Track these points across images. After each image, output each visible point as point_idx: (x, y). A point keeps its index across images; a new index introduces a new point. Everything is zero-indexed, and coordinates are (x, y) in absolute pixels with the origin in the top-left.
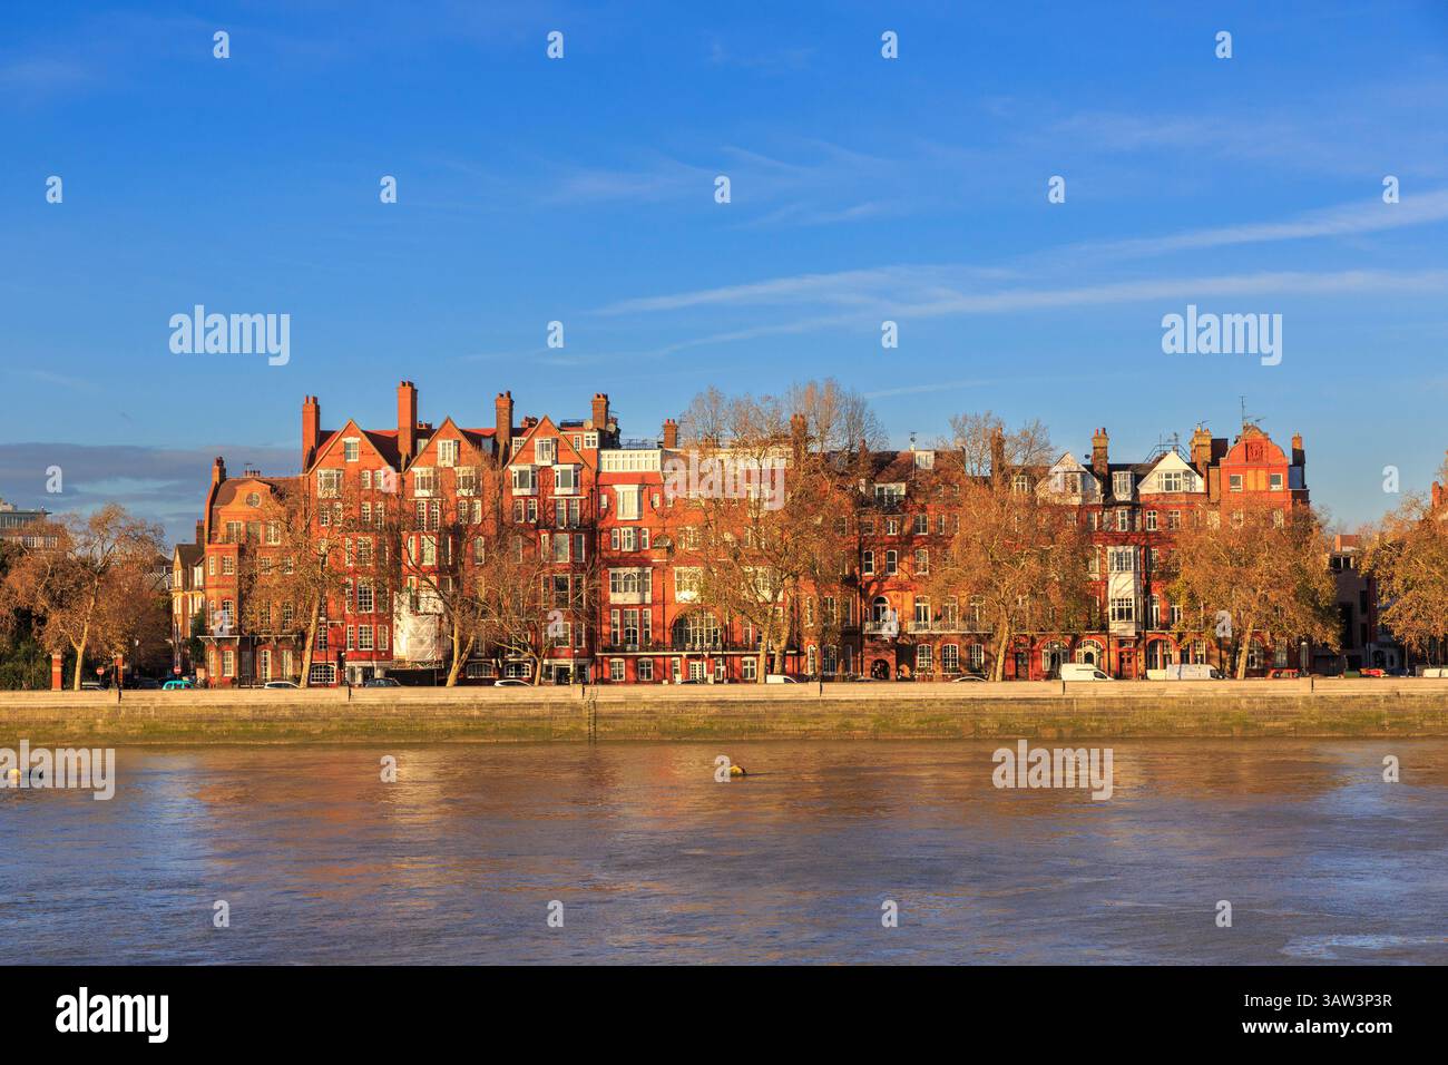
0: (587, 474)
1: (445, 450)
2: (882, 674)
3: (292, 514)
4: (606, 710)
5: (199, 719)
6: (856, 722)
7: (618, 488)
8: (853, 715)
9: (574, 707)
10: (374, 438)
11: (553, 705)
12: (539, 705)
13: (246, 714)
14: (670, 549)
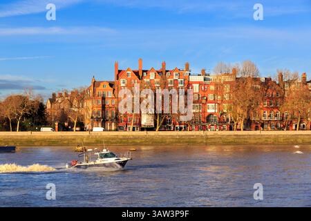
0: (186, 81)
1: (152, 76)
2: (257, 129)
3: (114, 90)
4: (210, 137)
5: (110, 139)
6: (269, 140)
7: (194, 85)
8: (268, 138)
9: (202, 136)
10: (134, 72)
11: (197, 136)
12: (193, 136)
13: (121, 137)
14: (207, 99)
